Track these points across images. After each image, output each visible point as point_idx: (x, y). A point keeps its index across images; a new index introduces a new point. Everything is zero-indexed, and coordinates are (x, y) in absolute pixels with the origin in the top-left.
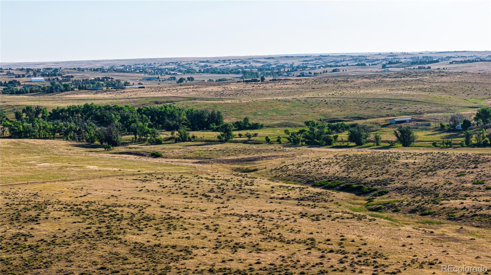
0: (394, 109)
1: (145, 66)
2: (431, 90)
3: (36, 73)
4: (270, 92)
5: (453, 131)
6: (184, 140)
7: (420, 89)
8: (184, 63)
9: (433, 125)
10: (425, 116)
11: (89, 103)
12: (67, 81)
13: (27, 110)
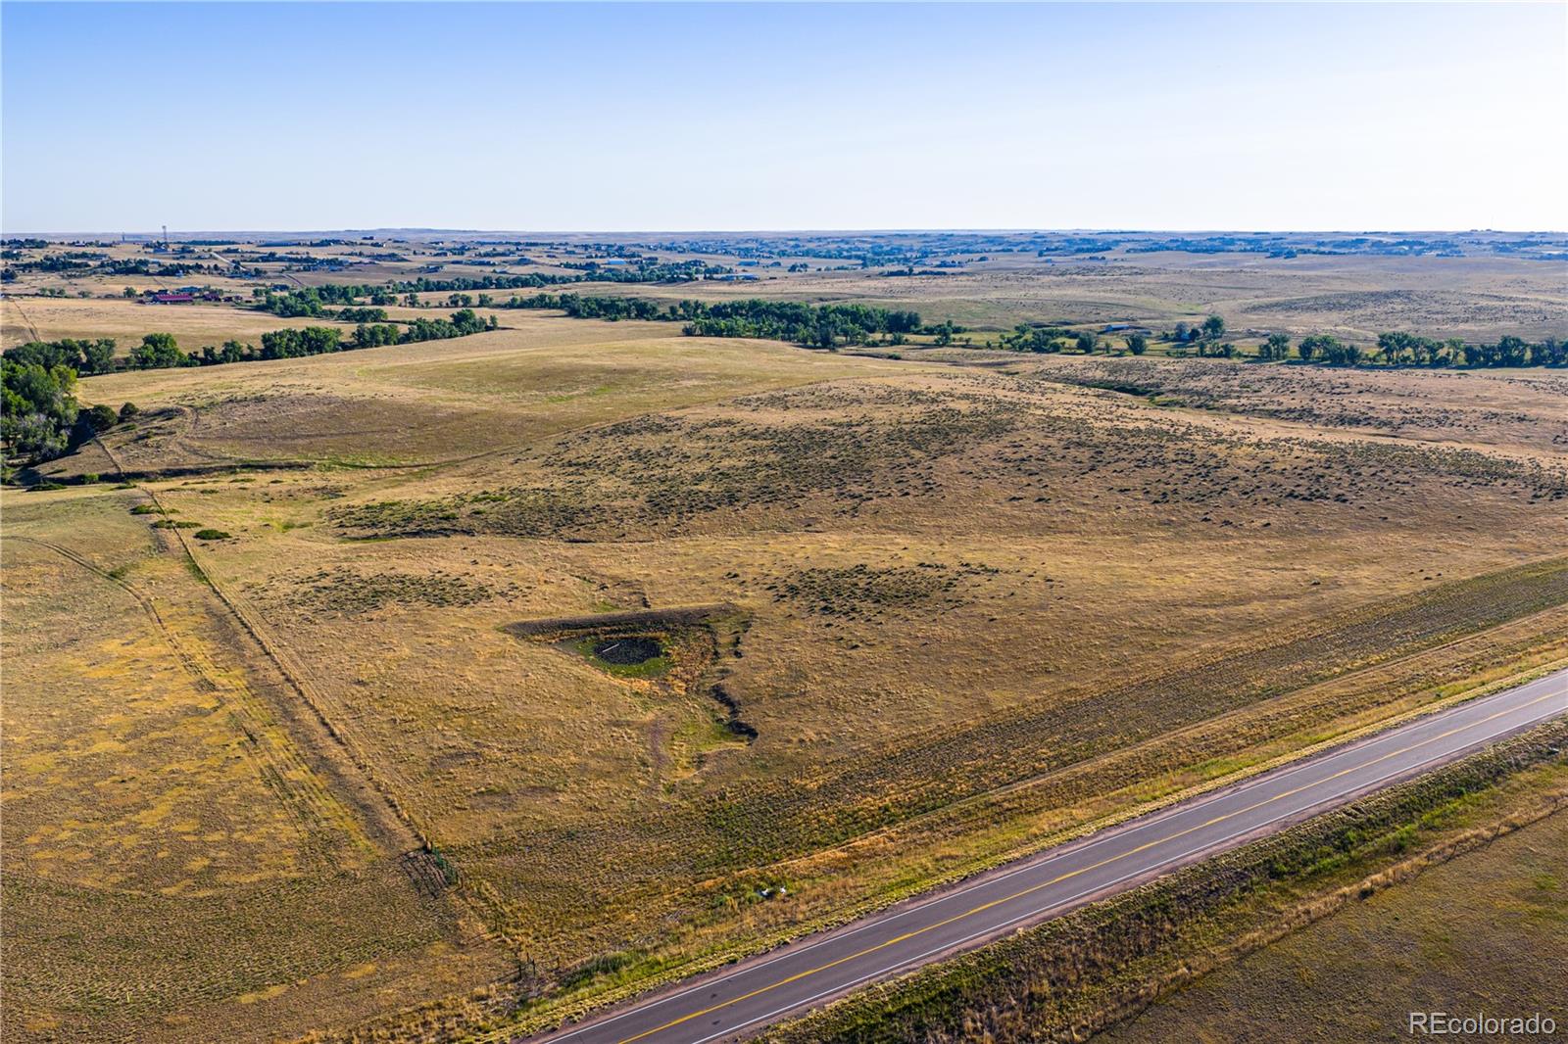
0: (1103, 314)
2: (1136, 293)
3: (620, 252)
4: (946, 290)
5: (1180, 340)
6: (899, 344)
7: (1124, 291)
9: (1154, 333)
10: (1142, 323)
12: (654, 264)
13: (685, 304)
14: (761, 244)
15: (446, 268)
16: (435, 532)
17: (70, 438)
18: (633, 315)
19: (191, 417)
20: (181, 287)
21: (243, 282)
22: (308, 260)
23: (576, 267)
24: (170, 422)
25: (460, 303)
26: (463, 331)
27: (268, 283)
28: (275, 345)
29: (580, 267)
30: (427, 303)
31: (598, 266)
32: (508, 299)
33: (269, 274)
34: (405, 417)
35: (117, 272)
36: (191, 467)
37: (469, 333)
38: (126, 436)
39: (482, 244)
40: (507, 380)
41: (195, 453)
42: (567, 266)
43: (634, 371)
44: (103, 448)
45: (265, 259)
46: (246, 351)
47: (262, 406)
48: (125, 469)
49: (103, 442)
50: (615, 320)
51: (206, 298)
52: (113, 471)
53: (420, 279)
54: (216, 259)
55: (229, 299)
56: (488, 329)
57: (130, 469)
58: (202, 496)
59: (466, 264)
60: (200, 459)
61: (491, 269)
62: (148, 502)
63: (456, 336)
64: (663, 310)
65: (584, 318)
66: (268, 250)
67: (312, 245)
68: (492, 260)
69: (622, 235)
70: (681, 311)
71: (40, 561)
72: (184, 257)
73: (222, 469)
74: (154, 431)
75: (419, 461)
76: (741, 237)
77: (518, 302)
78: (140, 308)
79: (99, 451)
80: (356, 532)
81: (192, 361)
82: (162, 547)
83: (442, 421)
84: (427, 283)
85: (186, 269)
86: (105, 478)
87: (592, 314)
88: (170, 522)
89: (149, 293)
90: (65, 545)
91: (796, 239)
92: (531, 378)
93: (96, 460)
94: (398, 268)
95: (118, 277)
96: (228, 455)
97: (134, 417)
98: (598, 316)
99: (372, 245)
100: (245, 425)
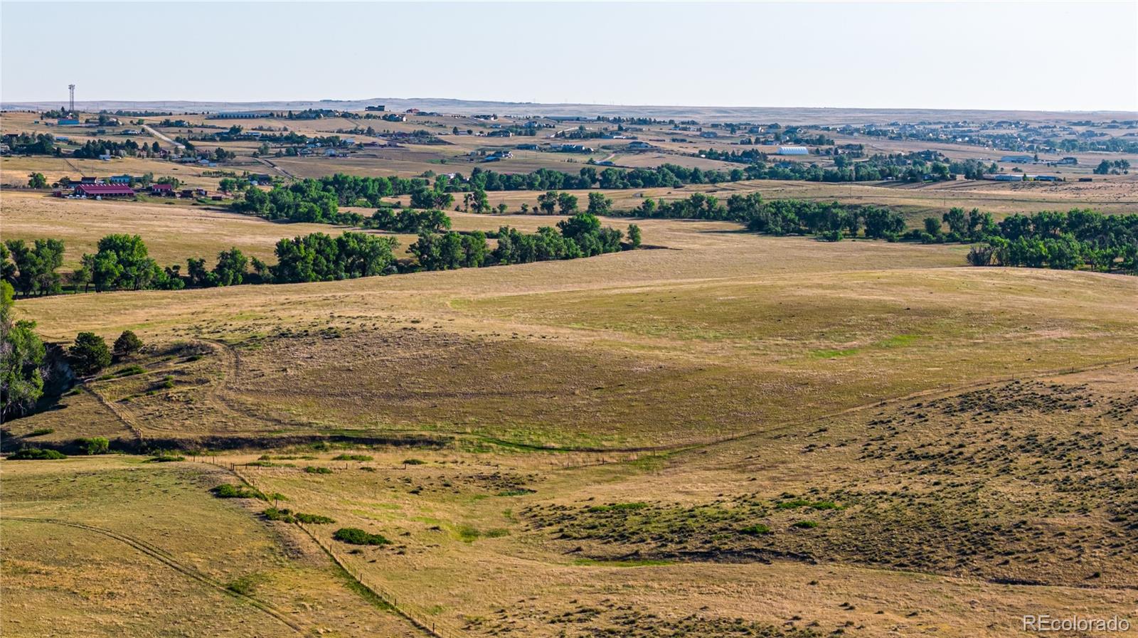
1: (946, 127)
3: (792, 135)
8: (1037, 126)
11: (1081, 208)
12: (858, 156)
13: (953, 216)
14: (1025, 129)
15: (513, 155)
16: (739, 553)
17: (48, 383)
18: (861, 231)
19: (227, 359)
20: (110, 175)
21: (201, 170)
22: (291, 139)
23: (726, 157)
24: (195, 365)
25: (557, 208)
26: (584, 248)
27: (239, 173)
28: (295, 259)
29: (734, 158)
30: (502, 207)
31: (765, 156)
32: (639, 202)
33: (238, 158)
34: (580, 372)
35: (14, 151)
36: (252, 436)
37: (594, 253)
38: (131, 384)
39: (560, 120)
40: (723, 321)
41: (250, 413)
42: (712, 155)
43: (944, 312)
44: (100, 400)
45: (224, 137)
46: (251, 269)
47: (336, 344)
48: (147, 433)
49: (97, 391)
50: (834, 238)
51: (153, 193)
52: (126, 436)
53: (476, 171)
54: (150, 135)
55: (186, 194)
56: (626, 247)
57: (154, 434)
58: (308, 477)
59: (541, 150)
60: (260, 424)
61: (586, 158)
62: (232, 481)
63: (575, 256)
64: (911, 225)
65: (777, 234)
66: (229, 124)
67: (291, 116)
68: (585, 144)
69: (777, 111)
70: (945, 228)
71: (114, 559)
72: (103, 133)
73: (300, 441)
74: (174, 377)
75: (631, 442)
76: (986, 118)
77: (655, 208)
78: (59, 203)
79: (95, 405)
80: (596, 547)
81: (169, 281)
82: (293, 552)
83: (643, 379)
84: (490, 176)
85: (115, 149)
86: (118, 446)
87: (788, 230)
88: (286, 512)
89: (66, 182)
90: (141, 537)
91: (1087, 123)
92: (764, 318)
93: (96, 418)
94: (435, 154)
95: (15, 159)
96: (304, 419)
97: (133, 354)
98: (801, 233)
99: (384, 118)
100: (316, 373)
